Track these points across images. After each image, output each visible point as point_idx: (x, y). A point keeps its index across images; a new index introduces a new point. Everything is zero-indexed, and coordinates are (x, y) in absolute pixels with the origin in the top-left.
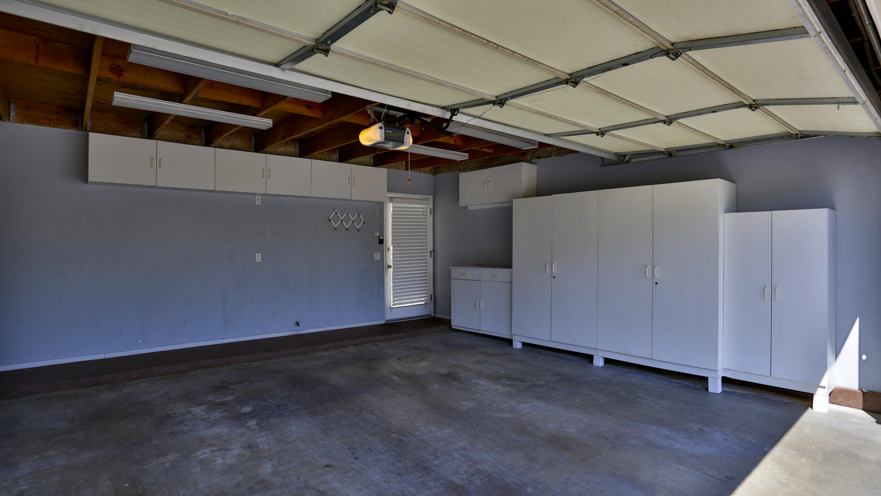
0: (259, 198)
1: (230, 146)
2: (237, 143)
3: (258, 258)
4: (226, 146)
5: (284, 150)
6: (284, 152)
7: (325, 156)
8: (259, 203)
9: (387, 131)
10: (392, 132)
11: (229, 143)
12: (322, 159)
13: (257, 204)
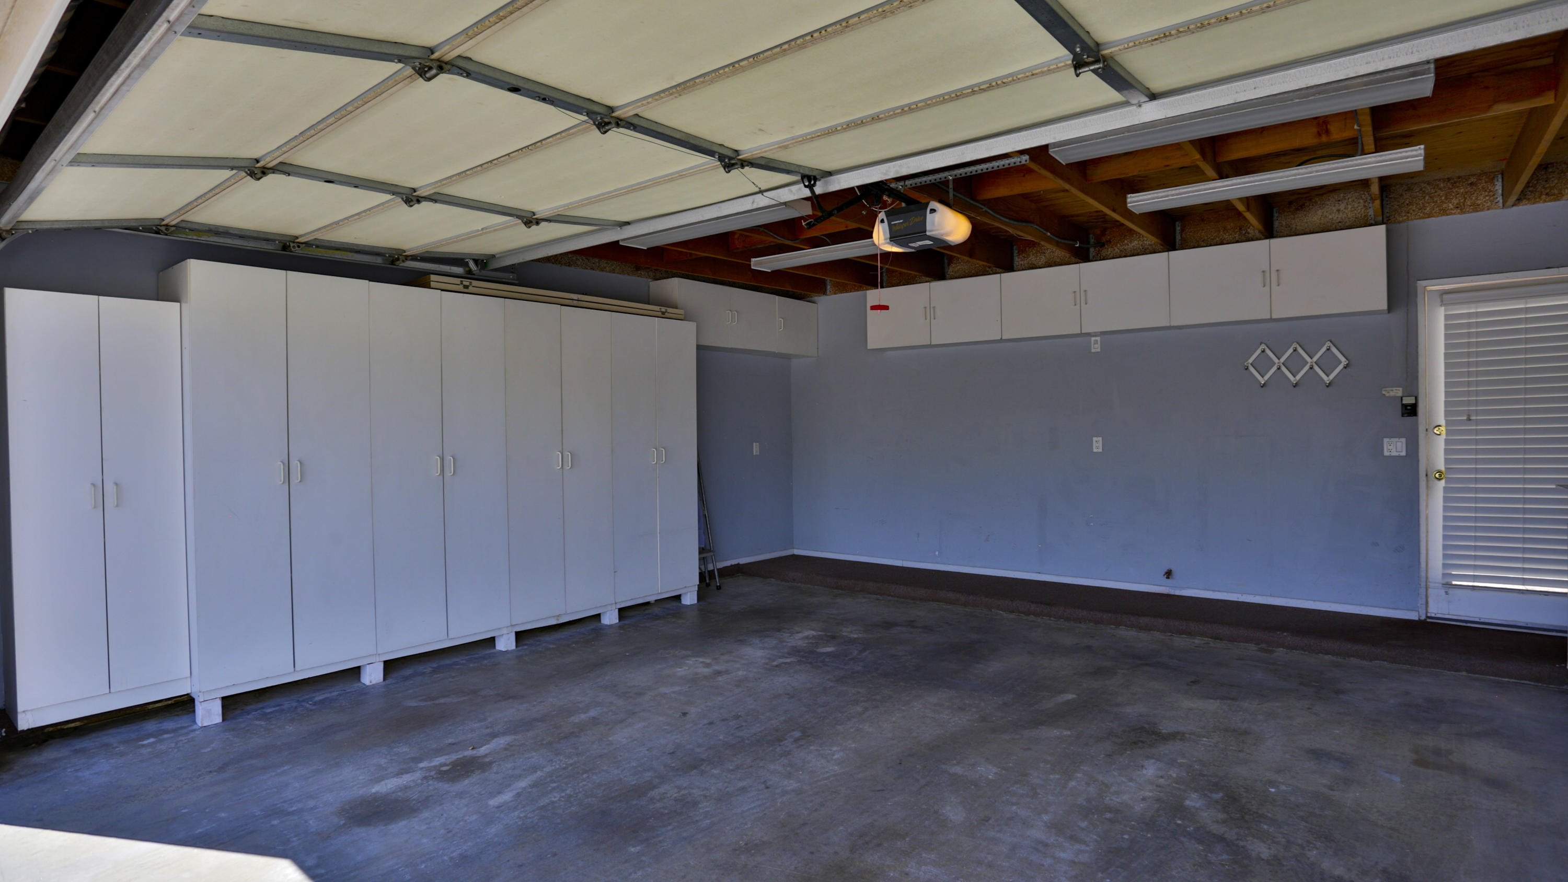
0: (1097, 340)
1: (1046, 262)
2: (1056, 254)
3: (1097, 445)
4: (1040, 263)
5: (1139, 244)
6: (1141, 247)
7: (1233, 233)
8: (1097, 348)
9: (892, 223)
10: (901, 221)
11: (1043, 257)
12: (1225, 242)
13: (1093, 350)
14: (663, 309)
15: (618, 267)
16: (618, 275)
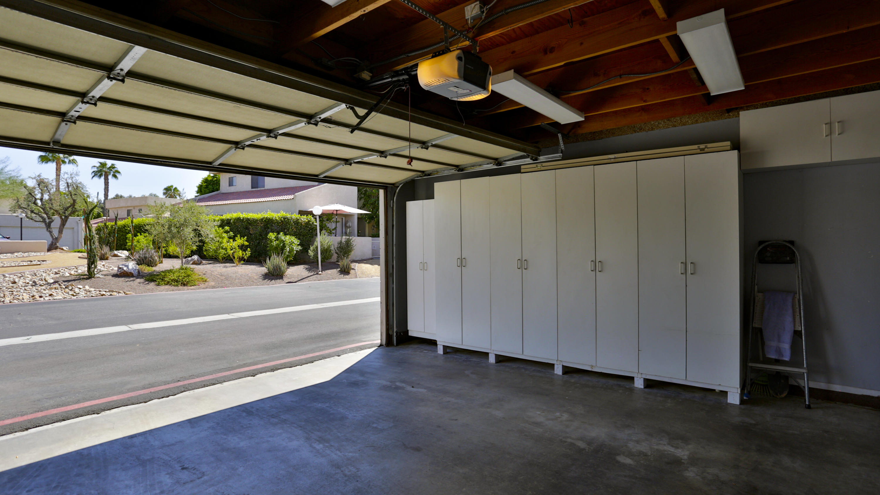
14: (702, 146)
15: (701, 118)
16: (702, 124)
